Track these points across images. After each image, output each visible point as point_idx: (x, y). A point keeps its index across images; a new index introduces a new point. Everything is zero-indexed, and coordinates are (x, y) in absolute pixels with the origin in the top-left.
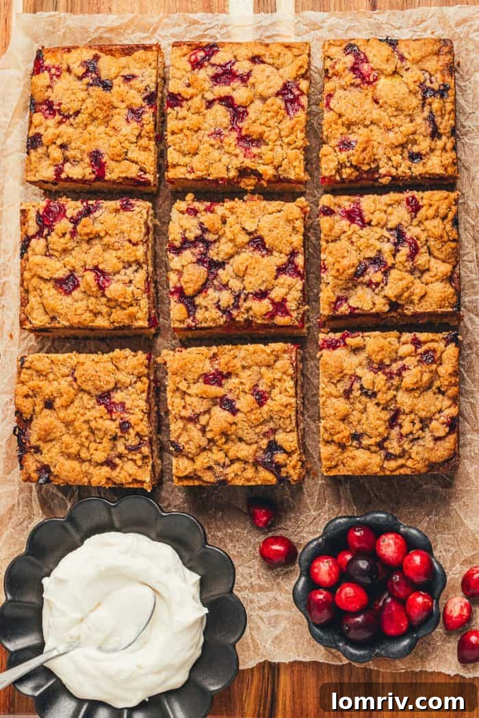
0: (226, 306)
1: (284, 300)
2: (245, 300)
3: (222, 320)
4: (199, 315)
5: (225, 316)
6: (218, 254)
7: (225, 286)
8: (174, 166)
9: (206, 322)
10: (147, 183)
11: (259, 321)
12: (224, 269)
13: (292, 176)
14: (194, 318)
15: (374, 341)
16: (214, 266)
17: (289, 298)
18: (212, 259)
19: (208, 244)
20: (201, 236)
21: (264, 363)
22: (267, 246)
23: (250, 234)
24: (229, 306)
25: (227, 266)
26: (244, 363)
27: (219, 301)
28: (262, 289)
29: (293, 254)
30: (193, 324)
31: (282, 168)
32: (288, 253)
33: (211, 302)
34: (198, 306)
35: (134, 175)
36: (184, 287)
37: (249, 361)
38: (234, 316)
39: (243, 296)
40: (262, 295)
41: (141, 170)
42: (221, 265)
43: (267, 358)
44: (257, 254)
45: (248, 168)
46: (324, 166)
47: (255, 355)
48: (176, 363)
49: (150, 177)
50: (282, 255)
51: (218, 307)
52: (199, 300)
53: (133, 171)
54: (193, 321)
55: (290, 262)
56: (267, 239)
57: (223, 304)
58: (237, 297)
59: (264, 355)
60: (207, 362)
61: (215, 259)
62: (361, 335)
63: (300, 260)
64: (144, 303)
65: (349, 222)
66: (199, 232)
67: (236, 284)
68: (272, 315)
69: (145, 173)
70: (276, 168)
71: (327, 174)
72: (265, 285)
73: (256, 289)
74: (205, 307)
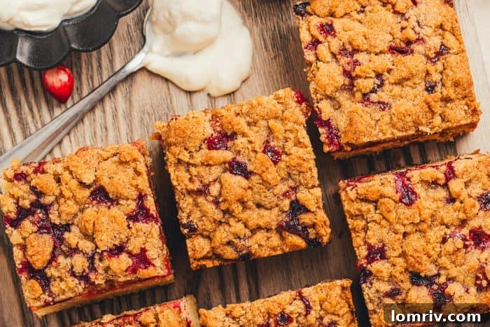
0: (81, 271)
1: (143, 250)
2: (101, 260)
3: (80, 287)
4: (55, 288)
5: (82, 283)
6: (59, 216)
7: (74, 251)
9: (63, 294)
11: (122, 279)
12: (70, 231)
14: (50, 292)
16: (59, 230)
17: (148, 246)
18: (54, 224)
19: (46, 208)
20: (37, 201)
22: (111, 196)
23: (89, 186)
24: (84, 271)
25: (73, 228)
27: (72, 267)
28: (117, 243)
29: (141, 197)
30: (51, 299)
32: (135, 197)
33: (63, 271)
34: (50, 278)
36: (31, 261)
38: (92, 280)
39: (97, 257)
40: (118, 250)
42: (67, 227)
44: (103, 208)
50: (129, 202)
51: (73, 274)
52: (51, 272)
54: (49, 296)
55: (141, 206)
56: (108, 188)
57: (78, 269)
58: (91, 259)
61: (57, 222)
63: (150, 203)
66: (33, 197)
67: (87, 246)
68: (133, 270)
72: (118, 238)
73: (109, 246)
74: (59, 277)
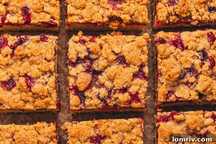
0: (103, 97)
1: (137, 93)
2: (114, 93)
3: (100, 105)
4: (87, 102)
5: (102, 103)
6: (98, 66)
7: (103, 85)
8: (71, 15)
9: (91, 106)
10: (55, 25)
11: (122, 106)
12: (102, 75)
13: (140, 20)
14: (84, 104)
15: (191, 117)
16: (96, 73)
17: (140, 92)
18: (94, 70)
19: (92, 61)
20: (88, 56)
21: (126, 130)
22: (127, 62)
23: (116, 54)
24: (105, 97)
25: (103, 74)
26: (113, 130)
27: (99, 94)
28: (125, 86)
29: (142, 66)
30: (84, 108)
31: (135, 16)
32: (139, 65)
33: (94, 95)
34: (86, 97)
35: (48, 21)
36: (78, 86)
37: (117, 129)
38: (108, 103)
39: (113, 91)
40: (124, 90)
41: (52, 18)
42: (100, 73)
43: (128, 127)
44: (121, 66)
45: (114, 16)
46: (159, 14)
47: (121, 125)
48: (74, 130)
49: (57, 22)
50: (136, 67)
51: (98, 97)
52: (87, 94)
53: (47, 18)
54: (83, 106)
55: (141, 70)
56: (127, 58)
57: (101, 96)
58: (110, 92)
59: (126, 126)
60: (92, 130)
61: (96, 69)
62: (182, 113)
63: (146, 70)
64: (54, 95)
65: (174, 48)
66: (87, 54)
67: (108, 84)
68: (130, 102)
69: (54, 19)
70: (131, 16)
71: (161, 19)
72: (126, 84)
73: (121, 87)
74: (90, 97)
